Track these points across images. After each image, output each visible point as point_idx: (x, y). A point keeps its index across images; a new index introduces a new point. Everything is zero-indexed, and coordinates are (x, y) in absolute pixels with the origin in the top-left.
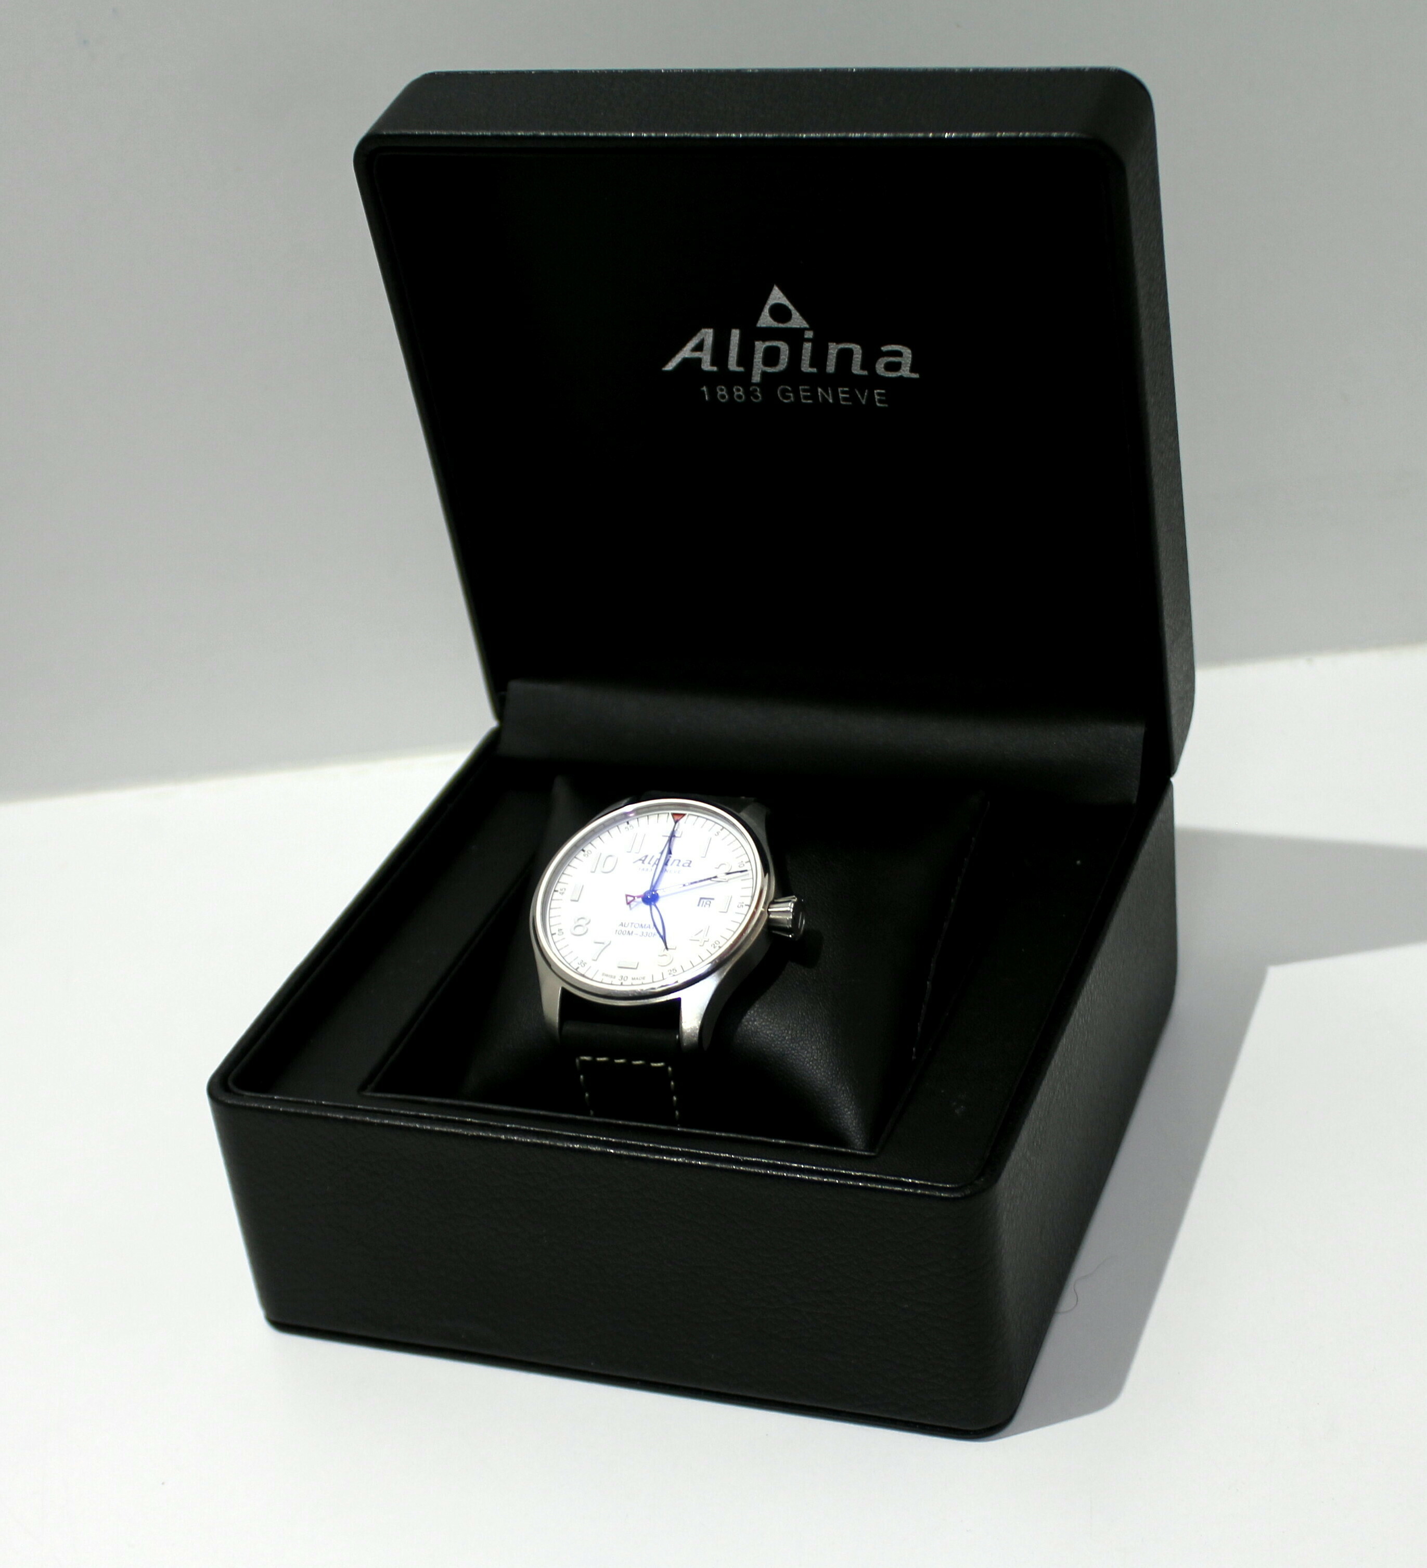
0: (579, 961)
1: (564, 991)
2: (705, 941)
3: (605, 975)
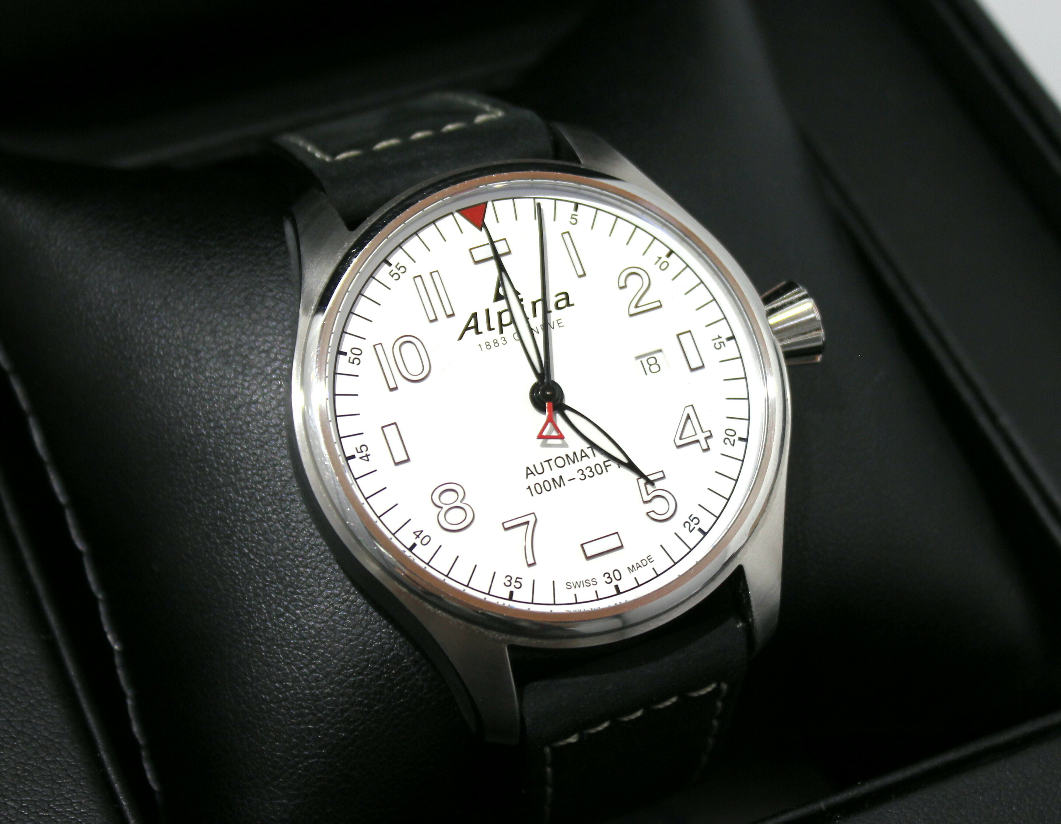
0: (500, 580)
1: (513, 648)
2: (707, 438)
3: (572, 585)
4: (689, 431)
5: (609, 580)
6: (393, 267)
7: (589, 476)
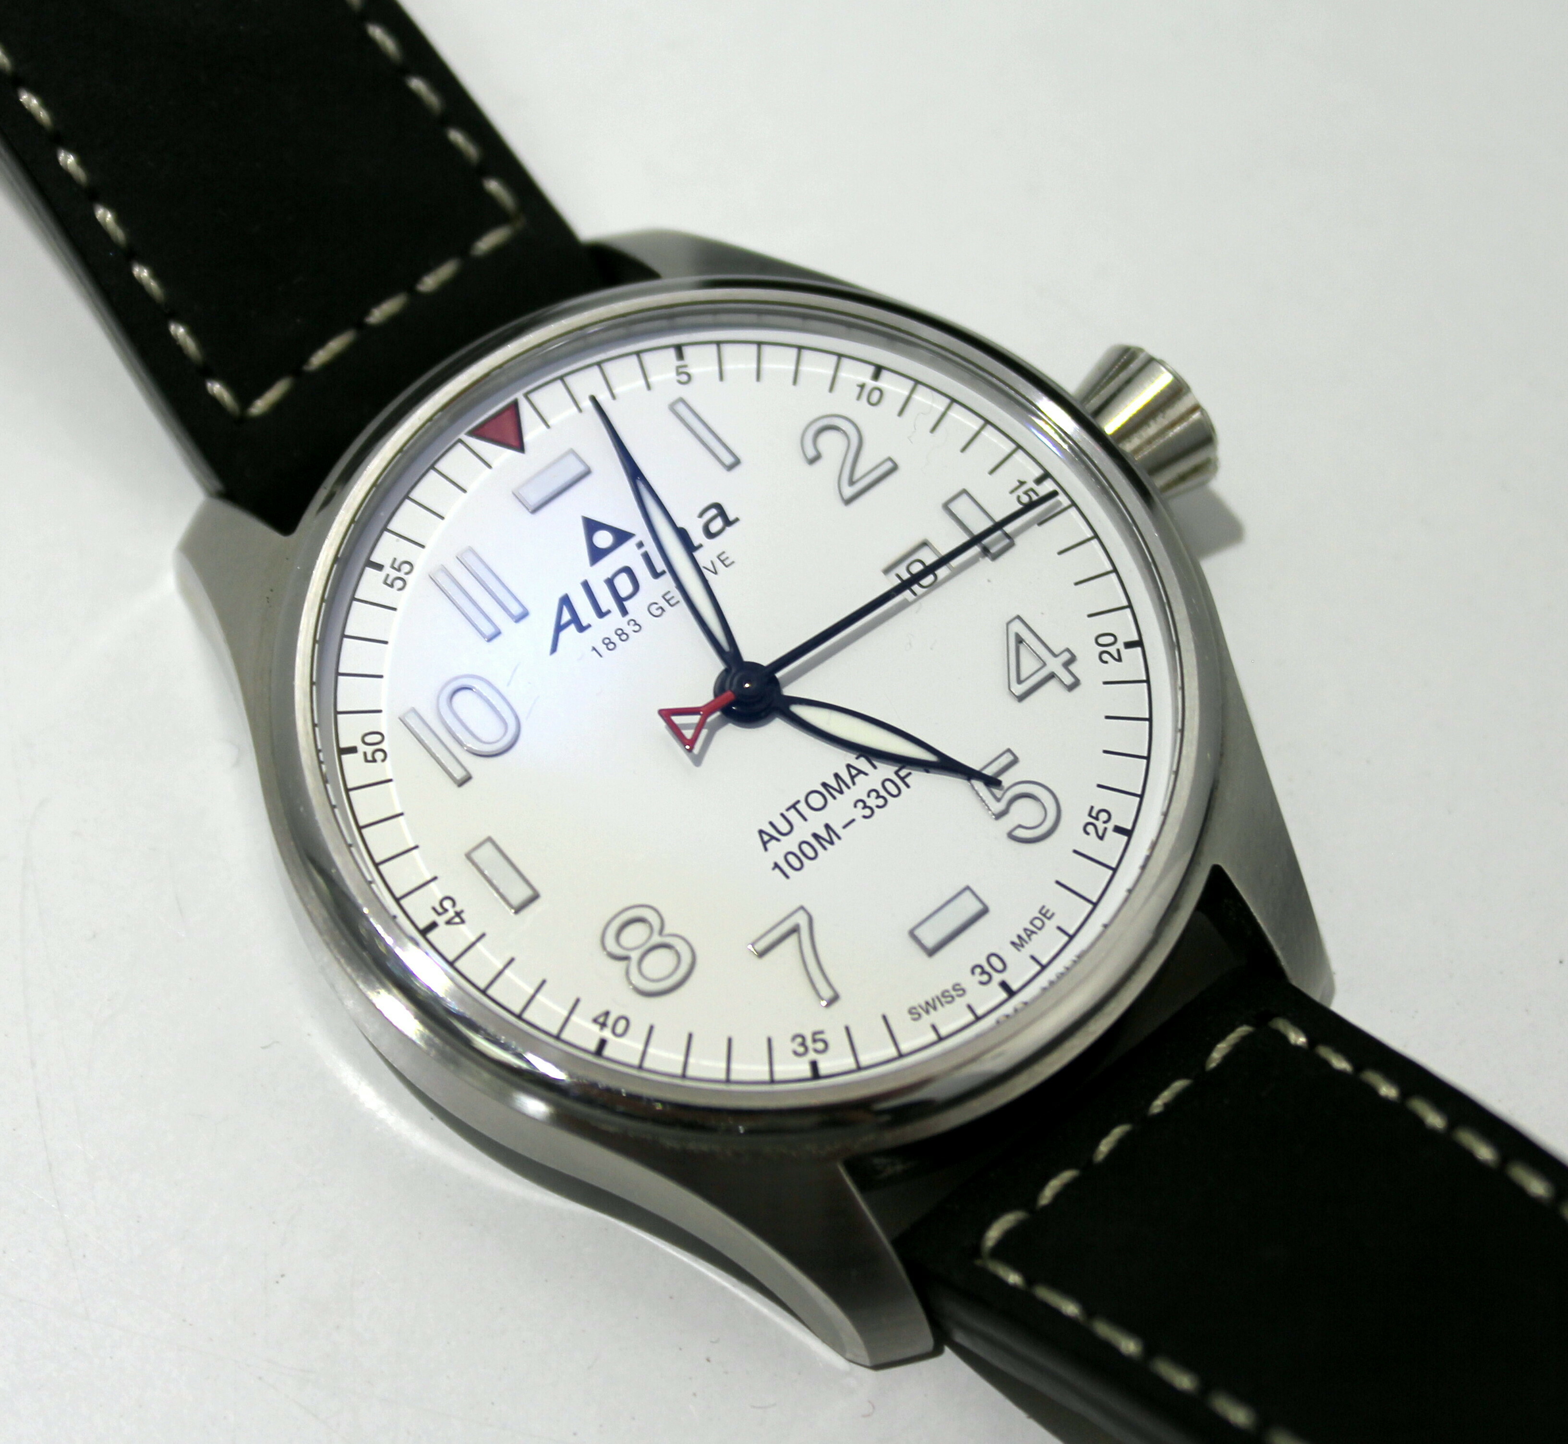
0: (784, 1047)
3: (920, 1011)
4: (1028, 664)
5: (985, 978)
6: (388, 570)
7: (878, 807)
